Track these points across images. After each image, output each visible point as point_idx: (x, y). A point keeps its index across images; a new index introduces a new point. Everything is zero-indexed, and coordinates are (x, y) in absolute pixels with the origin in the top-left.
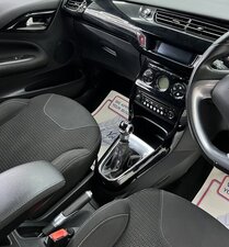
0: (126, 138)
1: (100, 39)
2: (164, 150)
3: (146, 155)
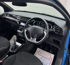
0: (15, 42)
2: (24, 44)
3: (20, 46)
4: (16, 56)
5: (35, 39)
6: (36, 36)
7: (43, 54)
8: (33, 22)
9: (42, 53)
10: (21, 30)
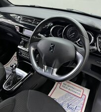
0: (14, 71)
1: (4, 30)
2: (31, 74)
3: (24, 76)
4: (14, 101)
5: (55, 70)
6: (56, 62)
7: (69, 88)
8: (50, 27)
9: (66, 86)
10: (25, 45)
